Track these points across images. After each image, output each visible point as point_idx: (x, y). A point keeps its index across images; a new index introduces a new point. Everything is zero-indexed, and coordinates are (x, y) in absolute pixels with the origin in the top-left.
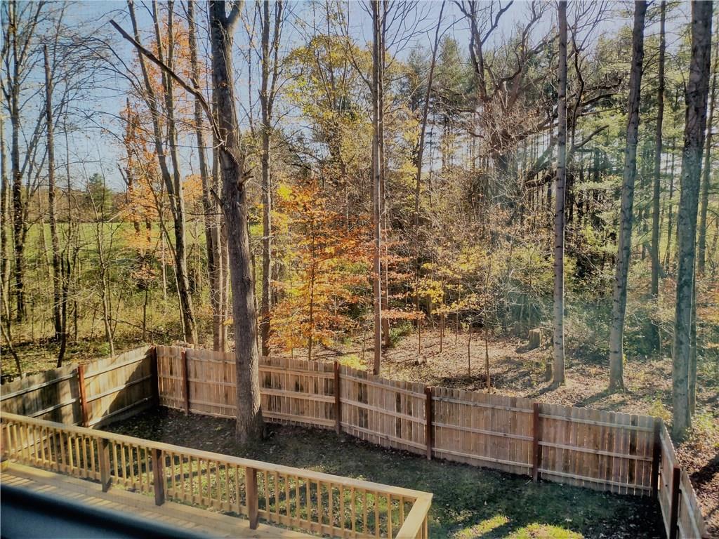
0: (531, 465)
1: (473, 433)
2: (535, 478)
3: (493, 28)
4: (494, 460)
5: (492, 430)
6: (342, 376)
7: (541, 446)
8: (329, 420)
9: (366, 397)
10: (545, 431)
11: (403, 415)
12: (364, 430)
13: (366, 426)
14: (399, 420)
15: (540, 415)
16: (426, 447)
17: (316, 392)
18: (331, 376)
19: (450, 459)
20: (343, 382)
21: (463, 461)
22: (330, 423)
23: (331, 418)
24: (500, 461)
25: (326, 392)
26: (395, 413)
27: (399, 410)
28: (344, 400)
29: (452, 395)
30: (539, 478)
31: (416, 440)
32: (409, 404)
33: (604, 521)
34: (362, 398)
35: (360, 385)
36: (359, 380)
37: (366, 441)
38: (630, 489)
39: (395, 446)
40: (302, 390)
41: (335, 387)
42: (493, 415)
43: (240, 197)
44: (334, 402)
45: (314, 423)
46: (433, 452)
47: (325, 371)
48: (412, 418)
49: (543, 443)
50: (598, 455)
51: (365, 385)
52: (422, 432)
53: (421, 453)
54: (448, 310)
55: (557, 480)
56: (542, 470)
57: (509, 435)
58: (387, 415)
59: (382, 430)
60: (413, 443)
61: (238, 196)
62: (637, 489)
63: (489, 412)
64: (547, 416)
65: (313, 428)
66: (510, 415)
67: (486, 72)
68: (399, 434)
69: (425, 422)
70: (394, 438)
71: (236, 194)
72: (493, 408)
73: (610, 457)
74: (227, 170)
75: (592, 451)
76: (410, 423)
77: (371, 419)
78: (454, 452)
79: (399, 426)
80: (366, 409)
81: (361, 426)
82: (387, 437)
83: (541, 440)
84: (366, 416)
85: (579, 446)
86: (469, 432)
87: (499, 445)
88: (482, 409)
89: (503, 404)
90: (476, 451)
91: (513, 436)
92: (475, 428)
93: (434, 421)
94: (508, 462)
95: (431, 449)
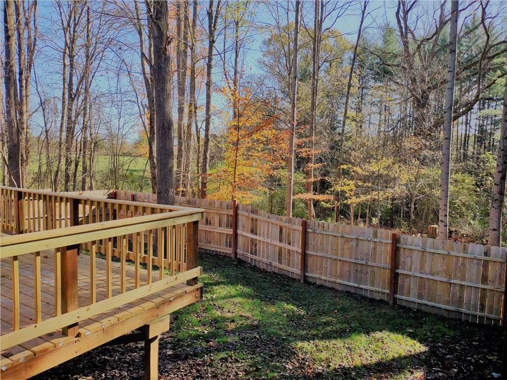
0: (388, 291)
1: (340, 260)
2: (391, 303)
4: (356, 285)
5: (356, 259)
6: (240, 212)
7: (398, 273)
8: (228, 248)
9: (256, 230)
10: (402, 259)
11: (283, 245)
12: (254, 257)
13: (256, 254)
14: (280, 249)
15: (398, 245)
16: (300, 272)
17: (220, 226)
18: (231, 212)
19: (318, 283)
20: (240, 217)
21: (330, 285)
22: (229, 251)
23: (230, 247)
24: (361, 286)
25: (227, 226)
26: (278, 243)
27: (281, 241)
28: (239, 232)
29: (324, 227)
30: (395, 303)
31: (293, 267)
32: (289, 234)
34: (253, 231)
35: (252, 219)
36: (252, 215)
37: (255, 266)
38: (481, 318)
39: (276, 271)
40: (210, 224)
41: (234, 223)
42: (357, 245)
43: (165, 60)
44: (232, 233)
45: (218, 250)
46: (305, 277)
47: (227, 209)
48: (291, 248)
49: (399, 271)
50: (451, 283)
51: (256, 220)
52: (298, 259)
53: (295, 277)
55: (412, 306)
56: (398, 296)
57: (370, 263)
58: (271, 244)
59: (268, 258)
60: (290, 269)
61: (163, 59)
62: (488, 319)
63: (354, 243)
64: (405, 246)
65: (216, 254)
66: (372, 245)
68: (280, 261)
69: (300, 251)
70: (276, 263)
71: (161, 57)
72: (357, 239)
73: (462, 286)
74: (156, 38)
75: (445, 279)
76: (289, 251)
77: (260, 248)
78: (323, 277)
79: (280, 254)
80: (256, 240)
81: (252, 253)
82: (271, 263)
83: (398, 269)
84: (256, 245)
85: (433, 275)
86: (336, 260)
87: (361, 272)
88: (348, 240)
89: (366, 235)
90: (341, 277)
91: (374, 264)
92: (341, 256)
93: (308, 250)
94: (369, 287)
95: (304, 274)
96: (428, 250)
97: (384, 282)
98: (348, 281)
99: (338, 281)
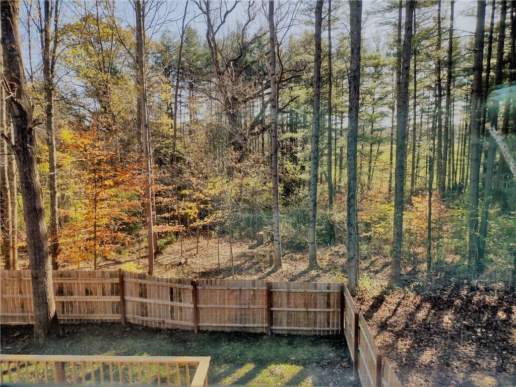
0: (266, 325)
1: (227, 308)
2: (269, 334)
3: (223, 23)
4: (242, 325)
5: (240, 305)
6: (125, 279)
7: (273, 311)
8: (116, 315)
9: (146, 293)
10: (275, 301)
11: (175, 303)
12: (145, 318)
13: (147, 315)
14: (172, 307)
15: (271, 290)
16: (193, 323)
17: (104, 294)
18: (117, 280)
19: (210, 329)
20: (126, 284)
21: (220, 330)
22: (117, 317)
23: (118, 313)
24: (245, 325)
25: (112, 294)
26: (169, 302)
27: (172, 300)
28: (127, 298)
29: (211, 283)
30: (272, 333)
31: (186, 320)
32: (180, 294)
33: (315, 355)
34: (143, 294)
35: (141, 284)
36: (140, 281)
37: (147, 327)
38: (328, 331)
39: (170, 327)
40: (91, 294)
41: (120, 288)
42: (240, 294)
44: (120, 300)
45: (105, 318)
46: (198, 327)
47: (111, 277)
48: (182, 305)
49: (273, 309)
50: (308, 312)
51: (145, 285)
52: (189, 314)
53: (190, 329)
54: (202, 223)
55: (283, 333)
56: (273, 327)
57: (251, 306)
58: (163, 305)
59: (160, 317)
60: (183, 323)
61: (29, 139)
62: (333, 331)
63: (237, 293)
64: (276, 290)
65: (103, 323)
66: (252, 293)
67: (218, 54)
68: (172, 318)
69: (192, 306)
70: (169, 321)
71: (26, 138)
72: (240, 289)
73: (315, 312)
75: (304, 310)
76: (181, 308)
77: (151, 309)
78: (214, 325)
79: (172, 312)
80: (146, 303)
81: (142, 315)
82: (163, 321)
83: (272, 307)
84: (146, 308)
85: (296, 308)
86: (224, 308)
87: (245, 314)
88: (233, 291)
89: (247, 286)
90: (229, 321)
91: (254, 307)
92: (228, 305)
93: (199, 304)
94: (251, 325)
95: (197, 324)
96: (292, 290)
97: (263, 319)
98: (236, 323)
99: (227, 325)
